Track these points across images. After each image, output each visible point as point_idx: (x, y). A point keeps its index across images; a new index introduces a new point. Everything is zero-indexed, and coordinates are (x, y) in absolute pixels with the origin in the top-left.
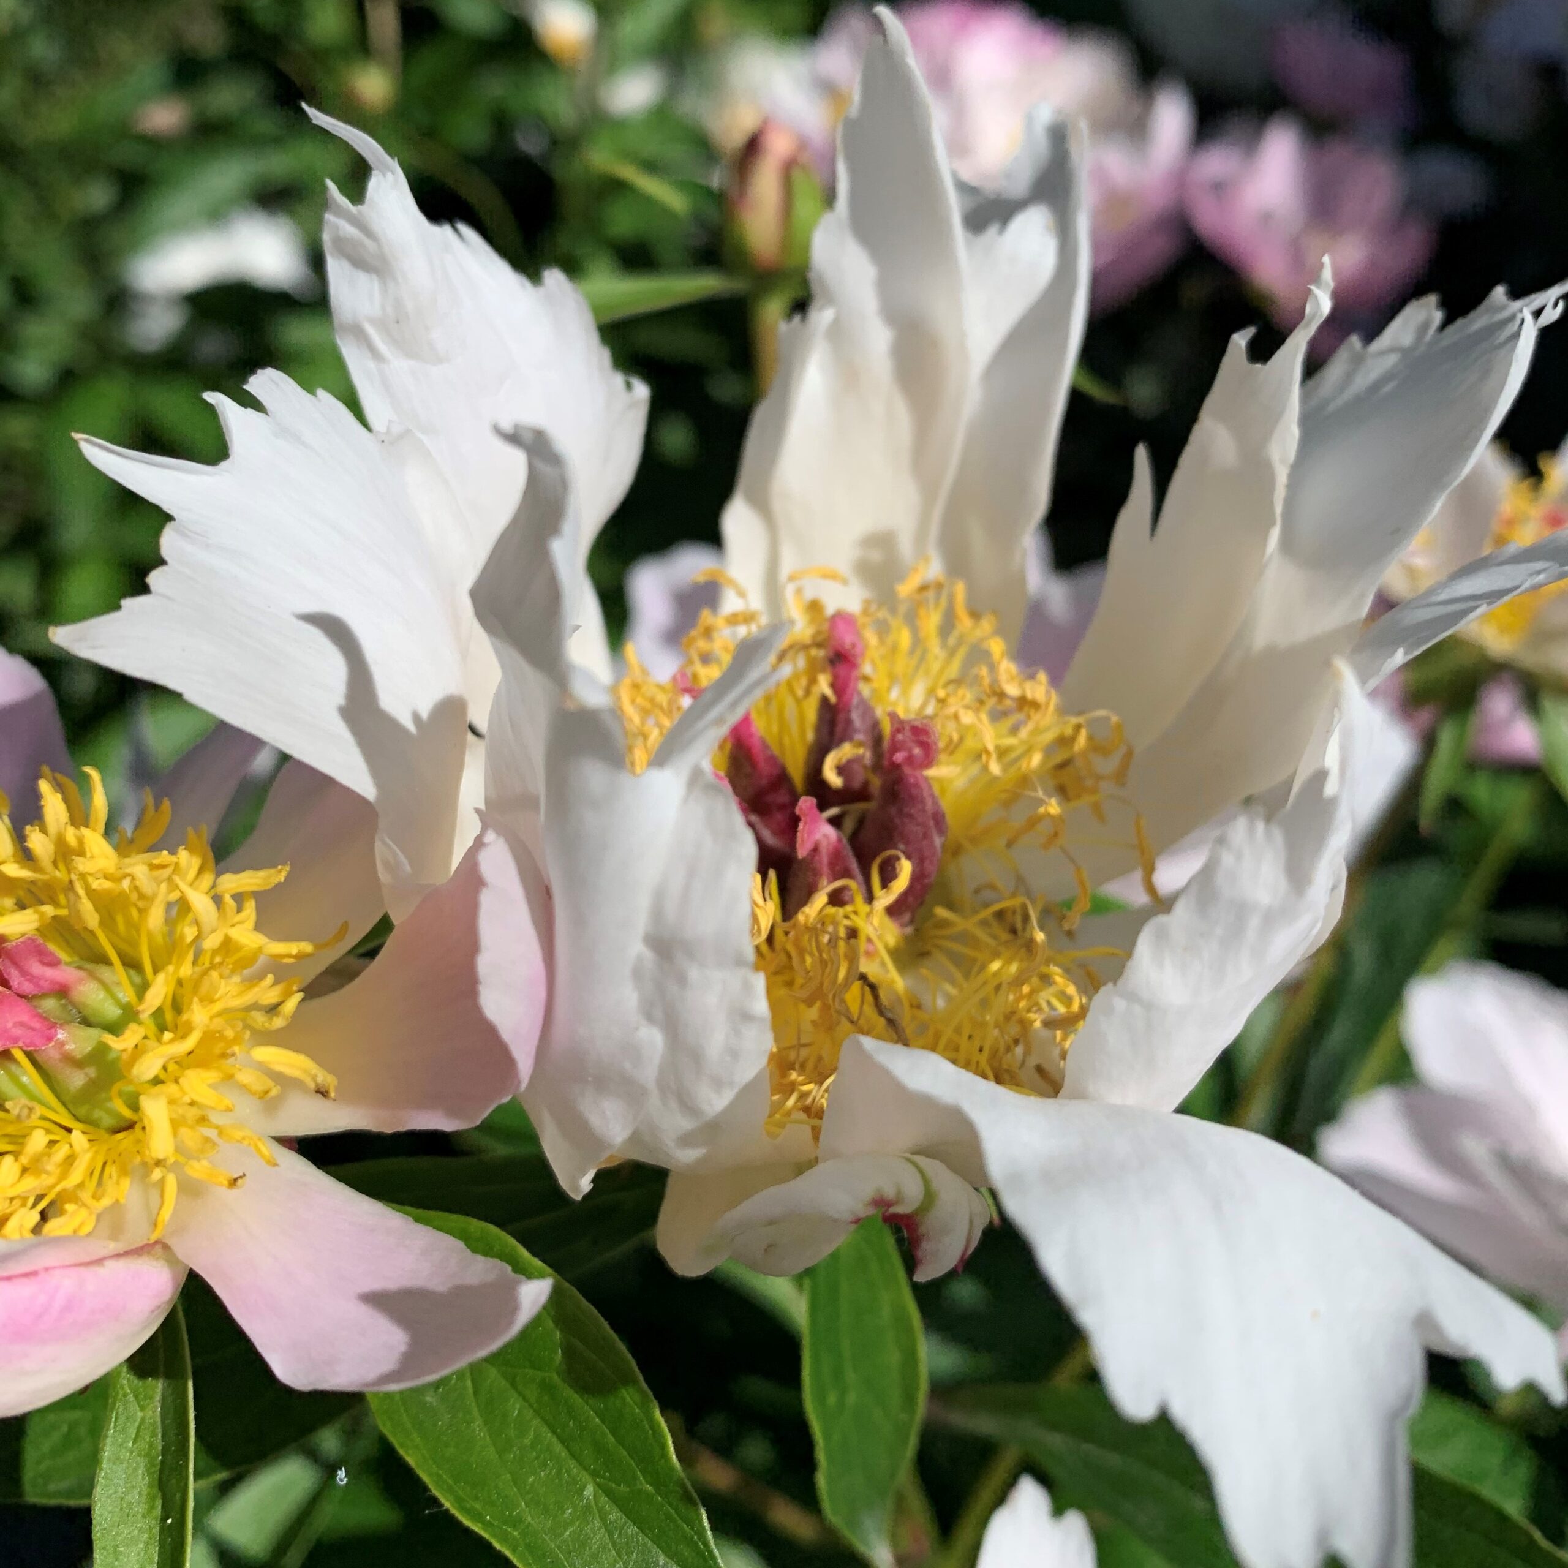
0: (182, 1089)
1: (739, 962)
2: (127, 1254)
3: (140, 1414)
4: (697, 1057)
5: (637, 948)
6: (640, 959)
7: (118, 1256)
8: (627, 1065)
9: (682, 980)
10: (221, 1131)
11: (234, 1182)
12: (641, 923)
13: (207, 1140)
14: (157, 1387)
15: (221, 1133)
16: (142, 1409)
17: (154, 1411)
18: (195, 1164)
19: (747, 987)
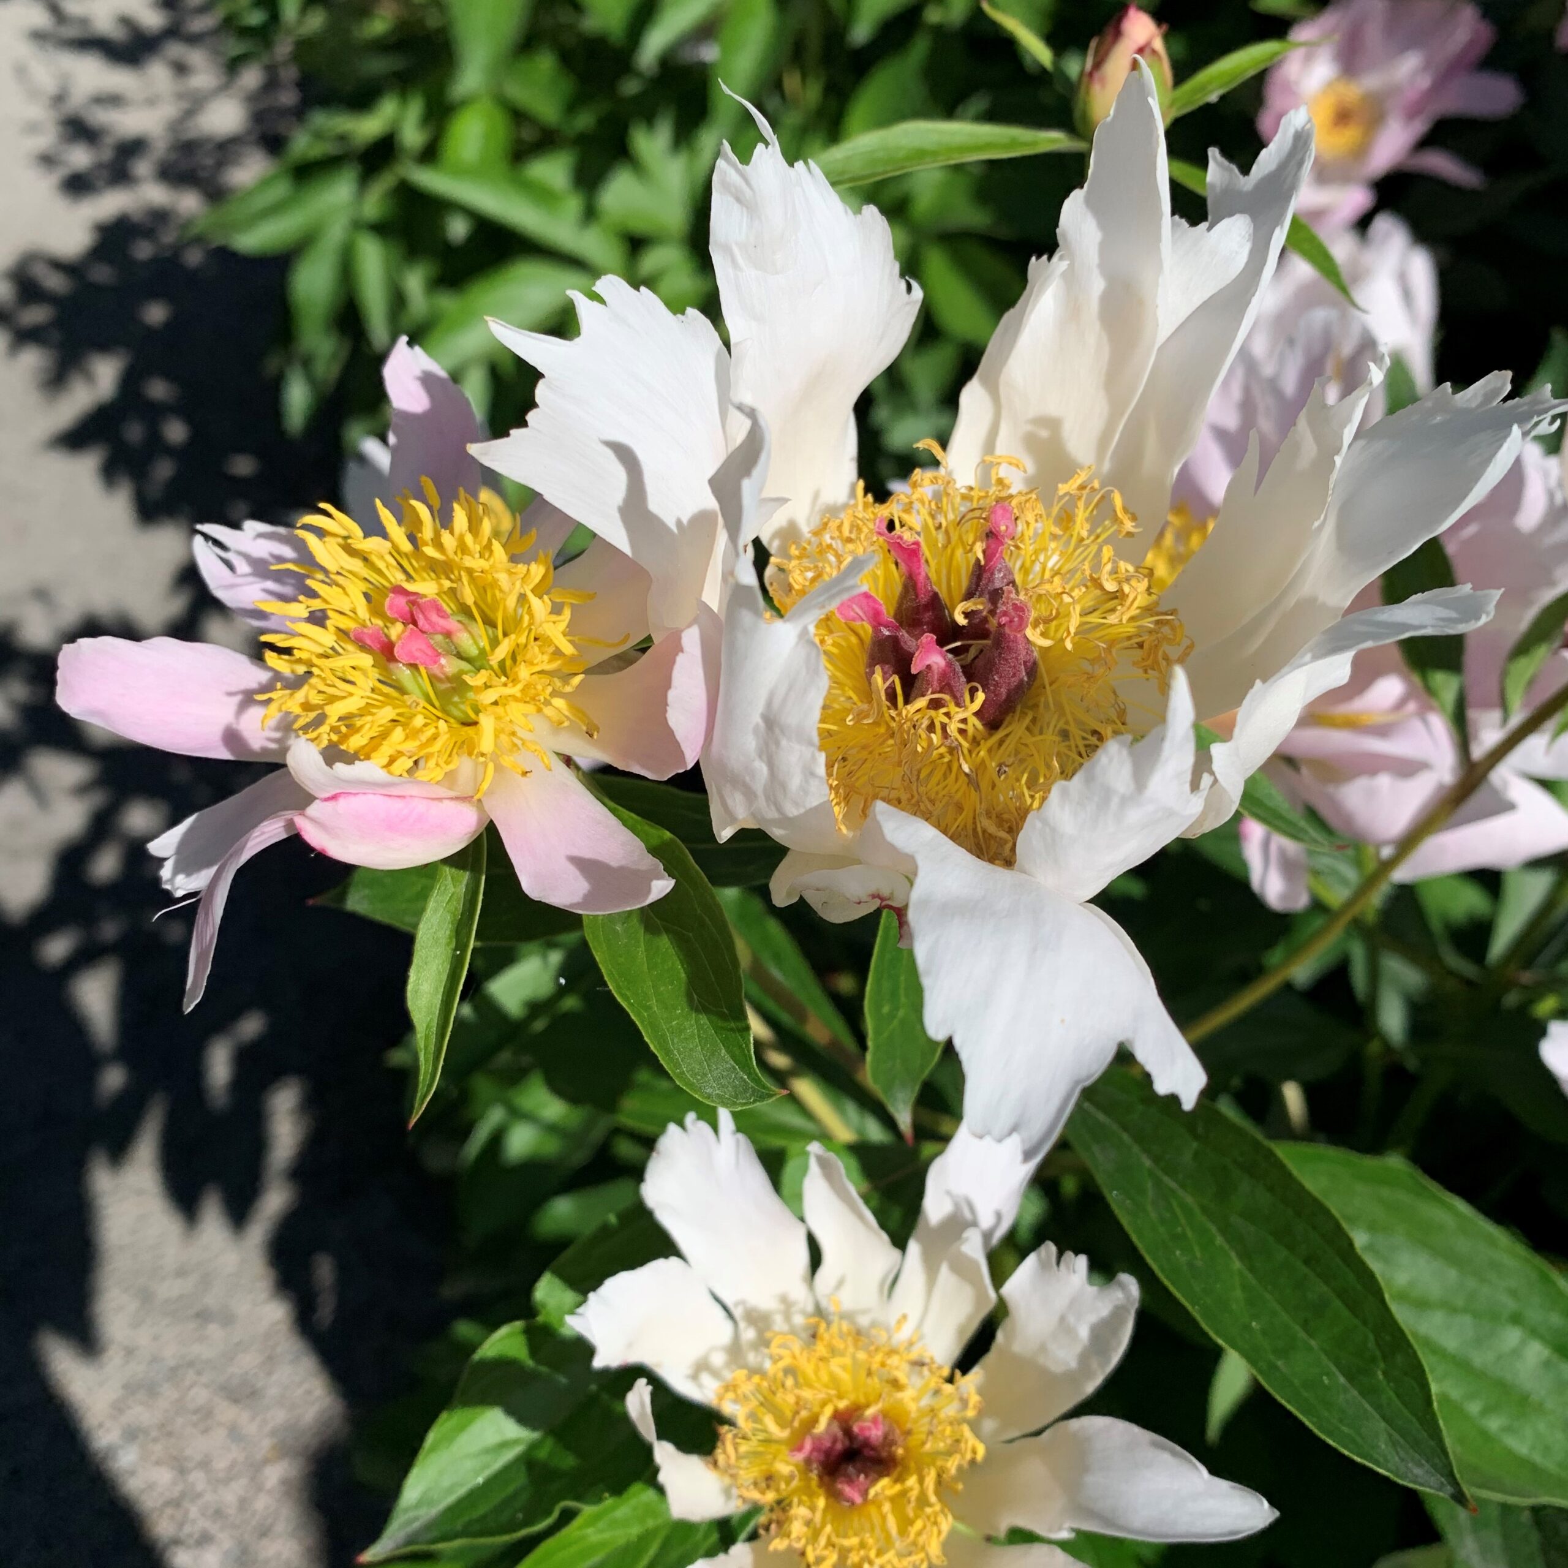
0: (506, 712)
1: (810, 743)
2: (457, 798)
3: (453, 890)
4: (784, 787)
5: (756, 719)
6: (757, 725)
7: (451, 799)
8: (747, 779)
9: (777, 743)
10: (524, 742)
11: (525, 773)
12: (760, 707)
13: (515, 745)
14: (465, 876)
15: (523, 744)
16: (455, 887)
17: (462, 889)
18: (505, 757)
19: (814, 759)
